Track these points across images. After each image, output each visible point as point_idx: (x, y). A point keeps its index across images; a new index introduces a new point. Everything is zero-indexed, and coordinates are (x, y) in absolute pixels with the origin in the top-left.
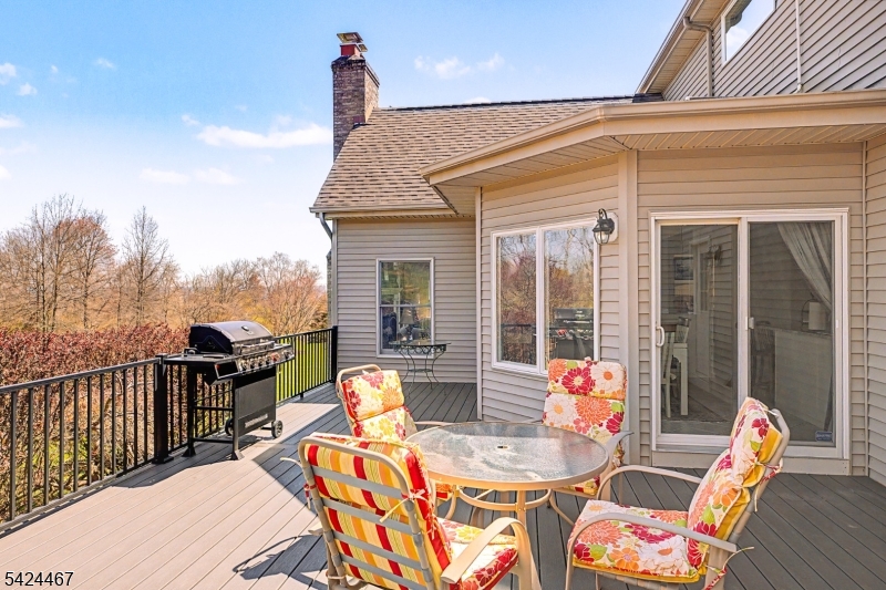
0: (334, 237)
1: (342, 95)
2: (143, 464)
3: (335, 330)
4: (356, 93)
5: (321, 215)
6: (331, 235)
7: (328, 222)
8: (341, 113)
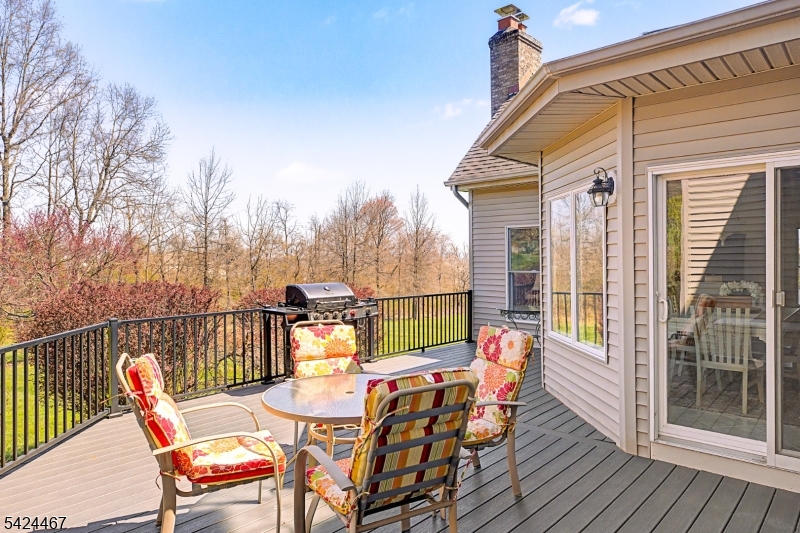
0: (470, 207)
1: (498, 69)
2: (250, 382)
3: (470, 293)
4: (511, 65)
5: (454, 188)
6: (467, 204)
7: (461, 193)
8: (499, 86)
